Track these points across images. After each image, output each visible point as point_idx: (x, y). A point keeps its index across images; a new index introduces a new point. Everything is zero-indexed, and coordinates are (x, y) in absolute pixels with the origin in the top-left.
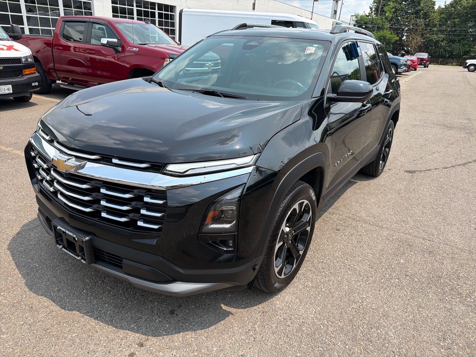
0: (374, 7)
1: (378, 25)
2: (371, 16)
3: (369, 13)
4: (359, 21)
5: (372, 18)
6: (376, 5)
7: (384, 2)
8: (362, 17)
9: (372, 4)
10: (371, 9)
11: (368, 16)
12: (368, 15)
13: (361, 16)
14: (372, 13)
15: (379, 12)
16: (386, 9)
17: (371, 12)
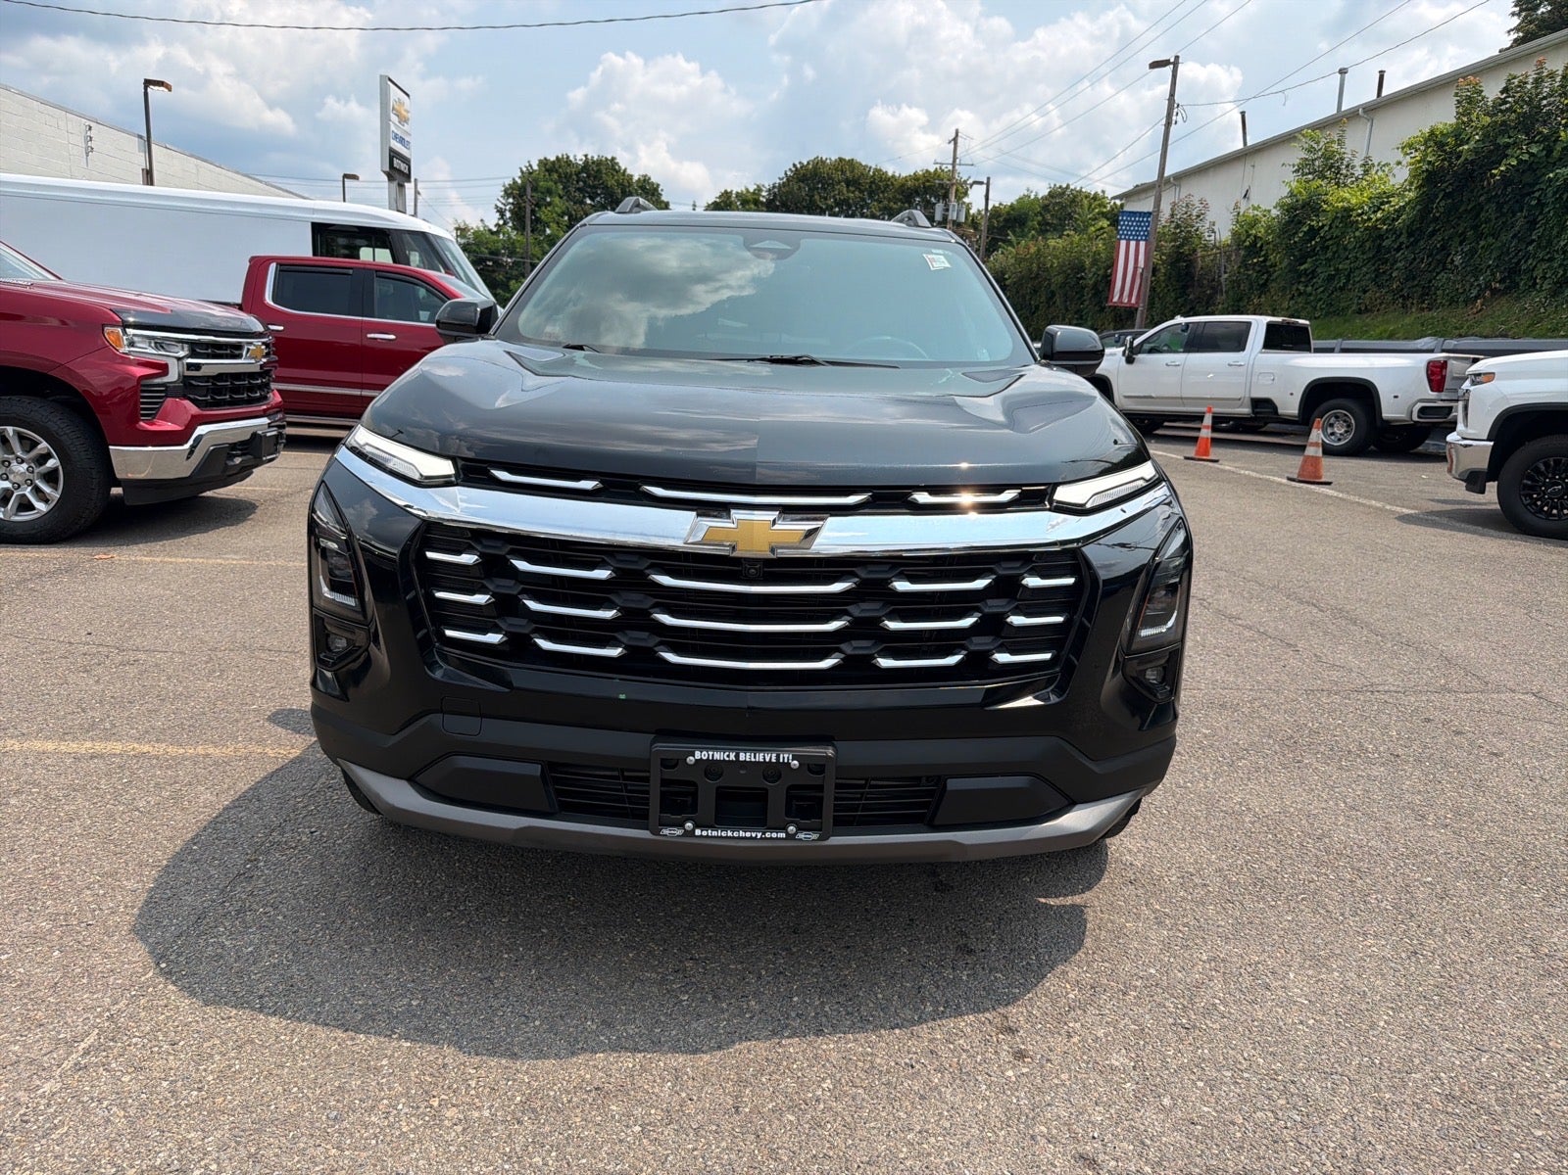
0: (508, 208)
1: (531, 259)
2: (504, 235)
3: (497, 225)
4: (474, 247)
5: (509, 238)
6: (513, 204)
7: (534, 194)
8: (477, 234)
9: (501, 199)
10: (501, 212)
11: (496, 233)
12: (495, 229)
13: (476, 232)
14: (505, 223)
15: (528, 222)
16: (544, 214)
17: (501, 222)
